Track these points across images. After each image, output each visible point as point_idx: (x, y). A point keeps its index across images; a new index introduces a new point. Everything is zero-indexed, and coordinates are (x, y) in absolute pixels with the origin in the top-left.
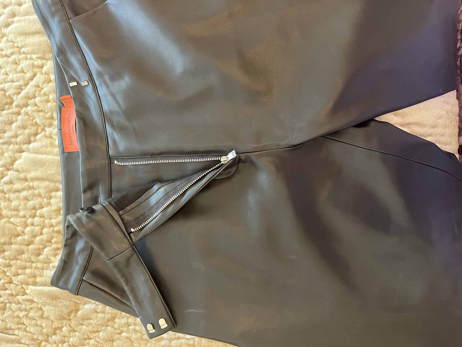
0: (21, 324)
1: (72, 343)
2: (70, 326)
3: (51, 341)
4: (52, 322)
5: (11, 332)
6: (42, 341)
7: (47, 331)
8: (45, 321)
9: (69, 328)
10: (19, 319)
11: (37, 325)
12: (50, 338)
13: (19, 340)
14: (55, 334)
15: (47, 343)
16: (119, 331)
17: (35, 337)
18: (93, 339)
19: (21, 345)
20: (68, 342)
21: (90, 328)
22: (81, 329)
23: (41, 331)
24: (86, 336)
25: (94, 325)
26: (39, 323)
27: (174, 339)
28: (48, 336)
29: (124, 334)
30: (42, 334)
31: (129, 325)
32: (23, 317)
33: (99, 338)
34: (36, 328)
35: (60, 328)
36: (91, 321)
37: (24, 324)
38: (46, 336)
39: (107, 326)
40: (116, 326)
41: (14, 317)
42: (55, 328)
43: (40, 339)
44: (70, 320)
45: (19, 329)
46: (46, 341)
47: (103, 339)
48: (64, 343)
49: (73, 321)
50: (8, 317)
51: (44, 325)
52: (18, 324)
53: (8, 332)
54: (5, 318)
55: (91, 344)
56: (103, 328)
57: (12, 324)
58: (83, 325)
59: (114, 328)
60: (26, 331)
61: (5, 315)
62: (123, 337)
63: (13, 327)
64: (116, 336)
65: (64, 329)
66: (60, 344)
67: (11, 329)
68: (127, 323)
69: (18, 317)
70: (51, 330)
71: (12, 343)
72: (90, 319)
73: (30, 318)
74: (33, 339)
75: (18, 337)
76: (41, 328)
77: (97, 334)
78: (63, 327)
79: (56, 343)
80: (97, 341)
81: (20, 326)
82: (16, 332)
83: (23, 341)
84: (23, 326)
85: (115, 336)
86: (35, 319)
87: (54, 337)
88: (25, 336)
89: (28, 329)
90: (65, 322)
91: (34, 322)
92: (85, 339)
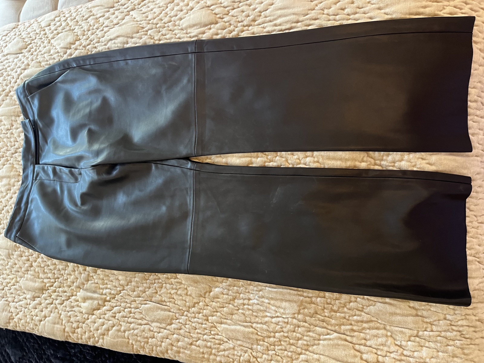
0: (172, 298)
1: (205, 314)
2: (205, 302)
3: (191, 312)
4: (193, 298)
5: (164, 303)
6: (185, 311)
7: (189, 304)
8: (188, 297)
9: (204, 303)
10: (170, 295)
11: (183, 300)
12: (190, 309)
13: (169, 309)
14: (194, 307)
15: (188, 313)
16: (237, 308)
17: (181, 308)
18: (219, 312)
19: (170, 313)
20: (202, 313)
21: (218, 304)
22: (212, 305)
23: (185, 304)
24: (215, 310)
25: (220, 303)
26: (184, 298)
27: (274, 317)
28: (189, 307)
29: (240, 311)
30: (185, 306)
31: (244, 305)
32: (174, 294)
33: (224, 311)
34: (182, 302)
35: (198, 303)
36: (219, 300)
37: (174, 298)
38: (188, 308)
39: (229, 304)
40: (236, 304)
41: (167, 293)
42: (194, 303)
43: (184, 309)
44: (205, 298)
45: (170, 302)
46: (188, 311)
47: (226, 313)
48: (200, 313)
49: (207, 299)
50: (164, 293)
51: (187, 300)
52: (170, 298)
53: (162, 303)
54: (162, 294)
55: (218, 315)
56: (227, 305)
57: (165, 298)
58: (213, 302)
59: (234, 306)
60: (175, 304)
61: (162, 291)
62: (239, 312)
63: (166, 300)
64: (236, 312)
65: (201, 303)
66: (197, 314)
67: (165, 301)
68: (243, 303)
69: (170, 293)
70: (192, 304)
71: (165, 311)
72: (218, 298)
73: (178, 295)
74: (179, 310)
75: (169, 307)
76: (185, 302)
77: (222, 309)
78: (200, 302)
79: (194, 313)
80: (222, 314)
81: (171, 300)
82: (168, 304)
83: (172, 310)
84: (173, 300)
85: (234, 311)
86: (181, 296)
87: (193, 309)
88: (174, 307)
89: (176, 302)
90: (201, 299)
91: (181, 297)
92: (214, 312)
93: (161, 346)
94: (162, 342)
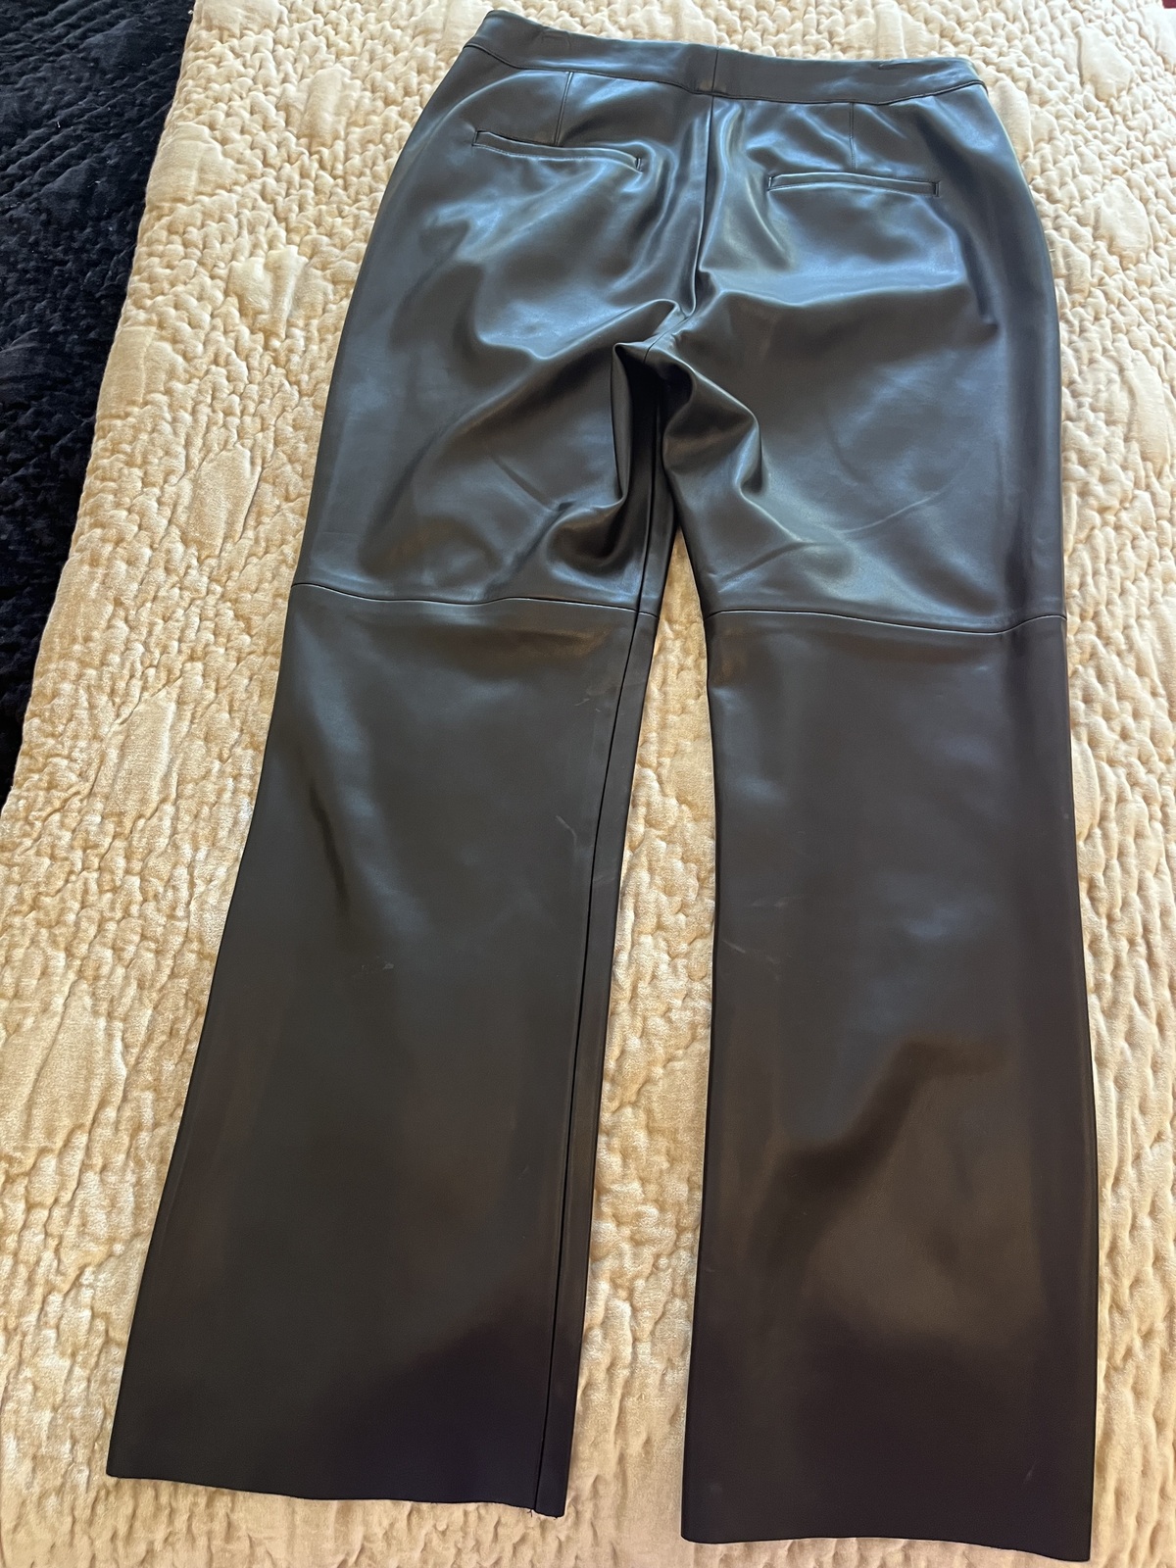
93: (118, 505)
94: (130, 511)
